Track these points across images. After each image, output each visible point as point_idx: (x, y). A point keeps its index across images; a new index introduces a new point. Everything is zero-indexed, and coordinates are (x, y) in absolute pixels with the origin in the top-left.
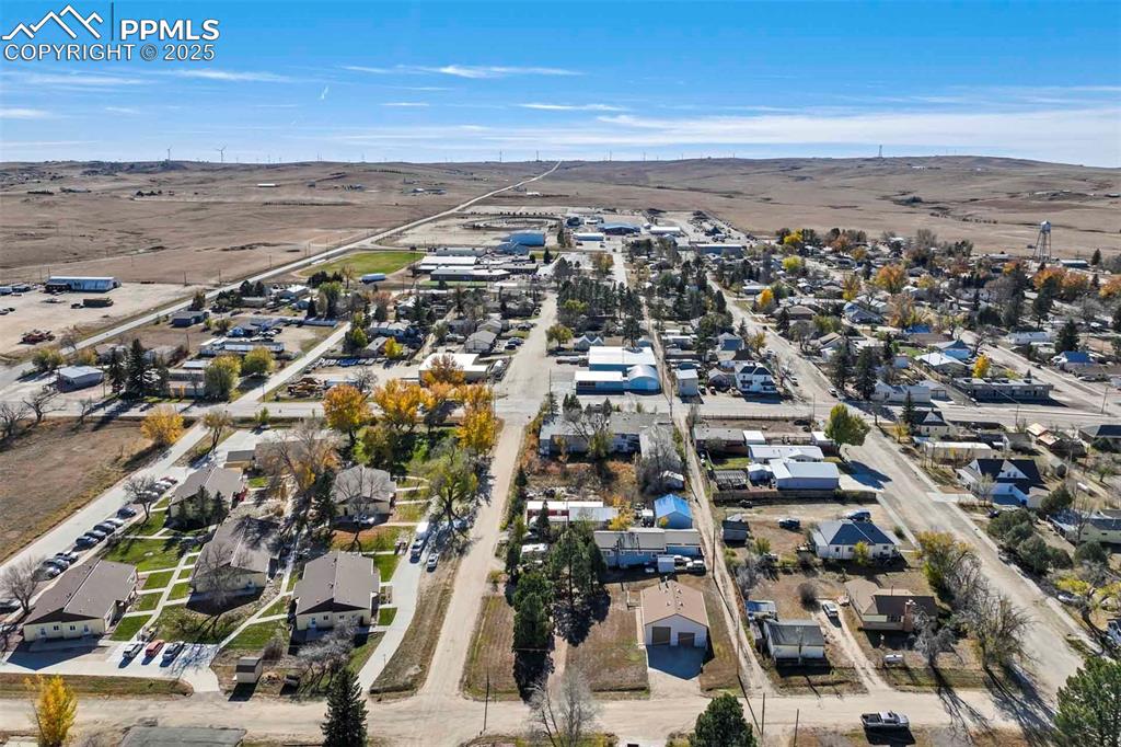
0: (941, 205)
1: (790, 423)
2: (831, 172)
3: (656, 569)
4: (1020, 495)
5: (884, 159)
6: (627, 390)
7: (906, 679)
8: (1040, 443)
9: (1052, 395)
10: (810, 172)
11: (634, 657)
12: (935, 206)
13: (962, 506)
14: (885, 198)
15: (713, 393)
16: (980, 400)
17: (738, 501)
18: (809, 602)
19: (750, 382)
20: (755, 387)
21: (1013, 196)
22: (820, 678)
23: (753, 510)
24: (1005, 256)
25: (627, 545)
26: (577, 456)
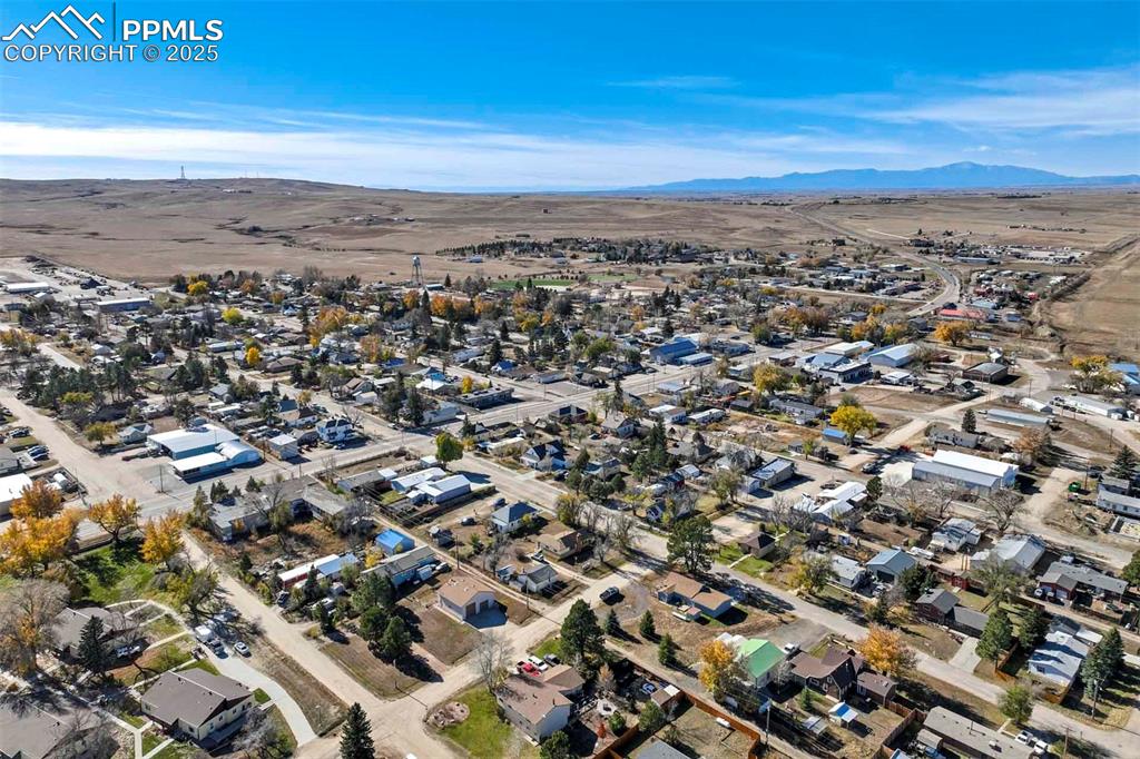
0: (283, 233)
1: (391, 458)
2: (144, 197)
3: (420, 579)
4: (560, 462)
5: (190, 182)
6: (234, 467)
7: (598, 573)
8: (537, 428)
9: (513, 396)
10: (121, 197)
11: (466, 629)
12: (278, 234)
13: (538, 478)
14: (222, 227)
15: (308, 450)
16: (481, 408)
17: (421, 519)
18: (522, 559)
19: (335, 434)
20: (340, 436)
21: (335, 221)
22: (565, 591)
23: (434, 522)
24: (383, 285)
25: (394, 572)
26: (264, 530)
